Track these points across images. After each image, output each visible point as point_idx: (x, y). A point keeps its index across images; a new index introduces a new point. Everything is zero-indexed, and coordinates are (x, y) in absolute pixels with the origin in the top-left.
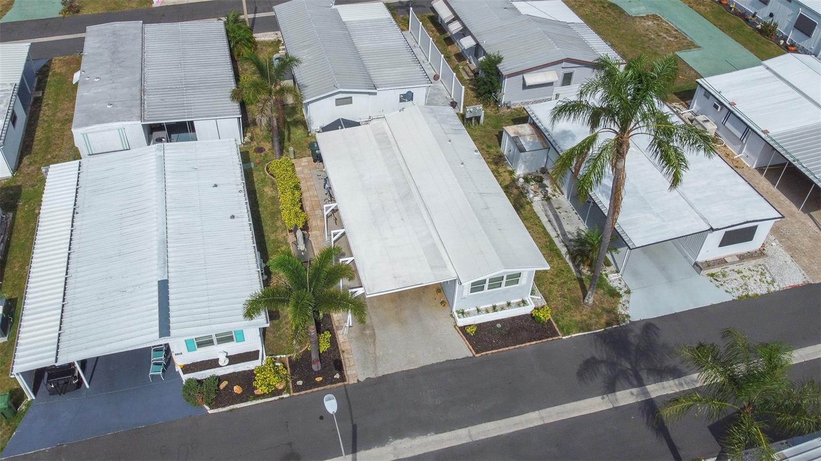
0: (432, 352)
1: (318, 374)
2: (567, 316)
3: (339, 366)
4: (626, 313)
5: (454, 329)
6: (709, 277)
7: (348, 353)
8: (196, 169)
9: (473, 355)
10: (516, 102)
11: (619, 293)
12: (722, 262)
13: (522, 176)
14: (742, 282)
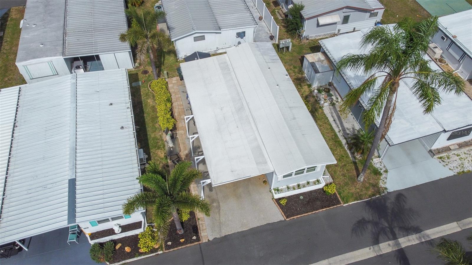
0: (257, 218)
1: (182, 237)
2: (346, 190)
3: (195, 230)
4: (385, 186)
5: (272, 200)
6: (439, 160)
7: (202, 220)
8: (98, 92)
9: (285, 219)
10: (312, 35)
11: (380, 172)
12: (447, 149)
13: (316, 88)
14: (460, 162)
